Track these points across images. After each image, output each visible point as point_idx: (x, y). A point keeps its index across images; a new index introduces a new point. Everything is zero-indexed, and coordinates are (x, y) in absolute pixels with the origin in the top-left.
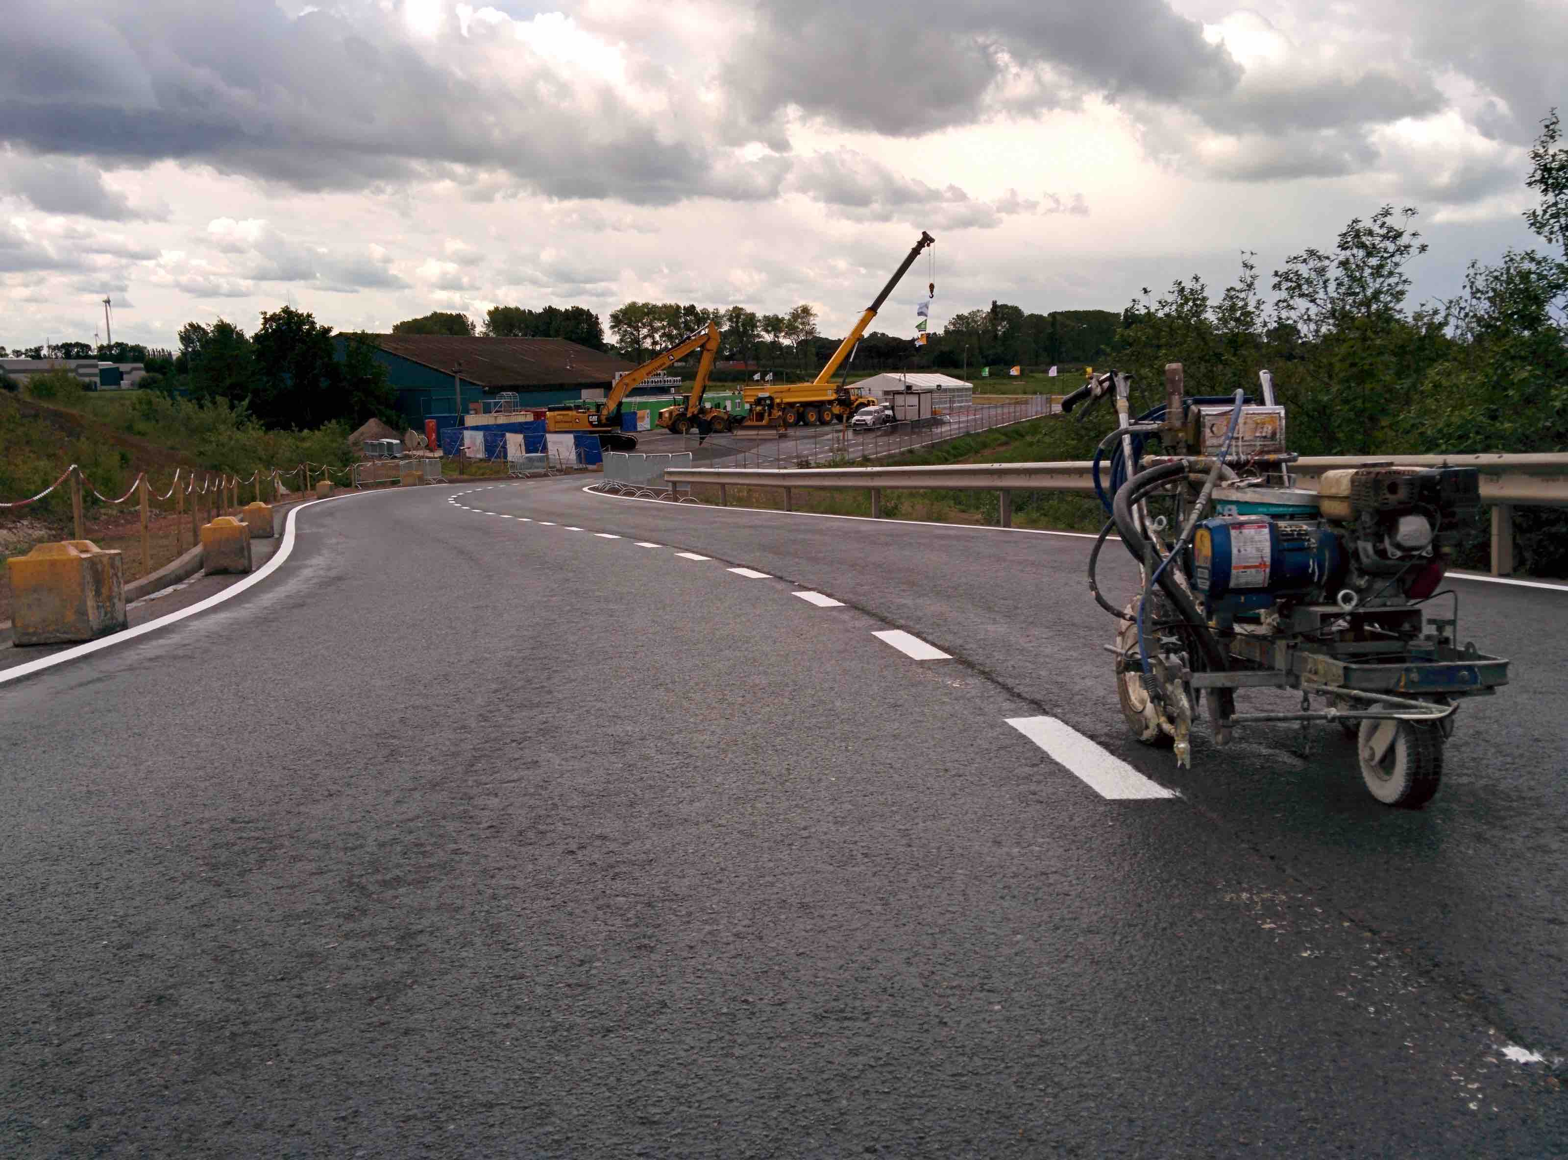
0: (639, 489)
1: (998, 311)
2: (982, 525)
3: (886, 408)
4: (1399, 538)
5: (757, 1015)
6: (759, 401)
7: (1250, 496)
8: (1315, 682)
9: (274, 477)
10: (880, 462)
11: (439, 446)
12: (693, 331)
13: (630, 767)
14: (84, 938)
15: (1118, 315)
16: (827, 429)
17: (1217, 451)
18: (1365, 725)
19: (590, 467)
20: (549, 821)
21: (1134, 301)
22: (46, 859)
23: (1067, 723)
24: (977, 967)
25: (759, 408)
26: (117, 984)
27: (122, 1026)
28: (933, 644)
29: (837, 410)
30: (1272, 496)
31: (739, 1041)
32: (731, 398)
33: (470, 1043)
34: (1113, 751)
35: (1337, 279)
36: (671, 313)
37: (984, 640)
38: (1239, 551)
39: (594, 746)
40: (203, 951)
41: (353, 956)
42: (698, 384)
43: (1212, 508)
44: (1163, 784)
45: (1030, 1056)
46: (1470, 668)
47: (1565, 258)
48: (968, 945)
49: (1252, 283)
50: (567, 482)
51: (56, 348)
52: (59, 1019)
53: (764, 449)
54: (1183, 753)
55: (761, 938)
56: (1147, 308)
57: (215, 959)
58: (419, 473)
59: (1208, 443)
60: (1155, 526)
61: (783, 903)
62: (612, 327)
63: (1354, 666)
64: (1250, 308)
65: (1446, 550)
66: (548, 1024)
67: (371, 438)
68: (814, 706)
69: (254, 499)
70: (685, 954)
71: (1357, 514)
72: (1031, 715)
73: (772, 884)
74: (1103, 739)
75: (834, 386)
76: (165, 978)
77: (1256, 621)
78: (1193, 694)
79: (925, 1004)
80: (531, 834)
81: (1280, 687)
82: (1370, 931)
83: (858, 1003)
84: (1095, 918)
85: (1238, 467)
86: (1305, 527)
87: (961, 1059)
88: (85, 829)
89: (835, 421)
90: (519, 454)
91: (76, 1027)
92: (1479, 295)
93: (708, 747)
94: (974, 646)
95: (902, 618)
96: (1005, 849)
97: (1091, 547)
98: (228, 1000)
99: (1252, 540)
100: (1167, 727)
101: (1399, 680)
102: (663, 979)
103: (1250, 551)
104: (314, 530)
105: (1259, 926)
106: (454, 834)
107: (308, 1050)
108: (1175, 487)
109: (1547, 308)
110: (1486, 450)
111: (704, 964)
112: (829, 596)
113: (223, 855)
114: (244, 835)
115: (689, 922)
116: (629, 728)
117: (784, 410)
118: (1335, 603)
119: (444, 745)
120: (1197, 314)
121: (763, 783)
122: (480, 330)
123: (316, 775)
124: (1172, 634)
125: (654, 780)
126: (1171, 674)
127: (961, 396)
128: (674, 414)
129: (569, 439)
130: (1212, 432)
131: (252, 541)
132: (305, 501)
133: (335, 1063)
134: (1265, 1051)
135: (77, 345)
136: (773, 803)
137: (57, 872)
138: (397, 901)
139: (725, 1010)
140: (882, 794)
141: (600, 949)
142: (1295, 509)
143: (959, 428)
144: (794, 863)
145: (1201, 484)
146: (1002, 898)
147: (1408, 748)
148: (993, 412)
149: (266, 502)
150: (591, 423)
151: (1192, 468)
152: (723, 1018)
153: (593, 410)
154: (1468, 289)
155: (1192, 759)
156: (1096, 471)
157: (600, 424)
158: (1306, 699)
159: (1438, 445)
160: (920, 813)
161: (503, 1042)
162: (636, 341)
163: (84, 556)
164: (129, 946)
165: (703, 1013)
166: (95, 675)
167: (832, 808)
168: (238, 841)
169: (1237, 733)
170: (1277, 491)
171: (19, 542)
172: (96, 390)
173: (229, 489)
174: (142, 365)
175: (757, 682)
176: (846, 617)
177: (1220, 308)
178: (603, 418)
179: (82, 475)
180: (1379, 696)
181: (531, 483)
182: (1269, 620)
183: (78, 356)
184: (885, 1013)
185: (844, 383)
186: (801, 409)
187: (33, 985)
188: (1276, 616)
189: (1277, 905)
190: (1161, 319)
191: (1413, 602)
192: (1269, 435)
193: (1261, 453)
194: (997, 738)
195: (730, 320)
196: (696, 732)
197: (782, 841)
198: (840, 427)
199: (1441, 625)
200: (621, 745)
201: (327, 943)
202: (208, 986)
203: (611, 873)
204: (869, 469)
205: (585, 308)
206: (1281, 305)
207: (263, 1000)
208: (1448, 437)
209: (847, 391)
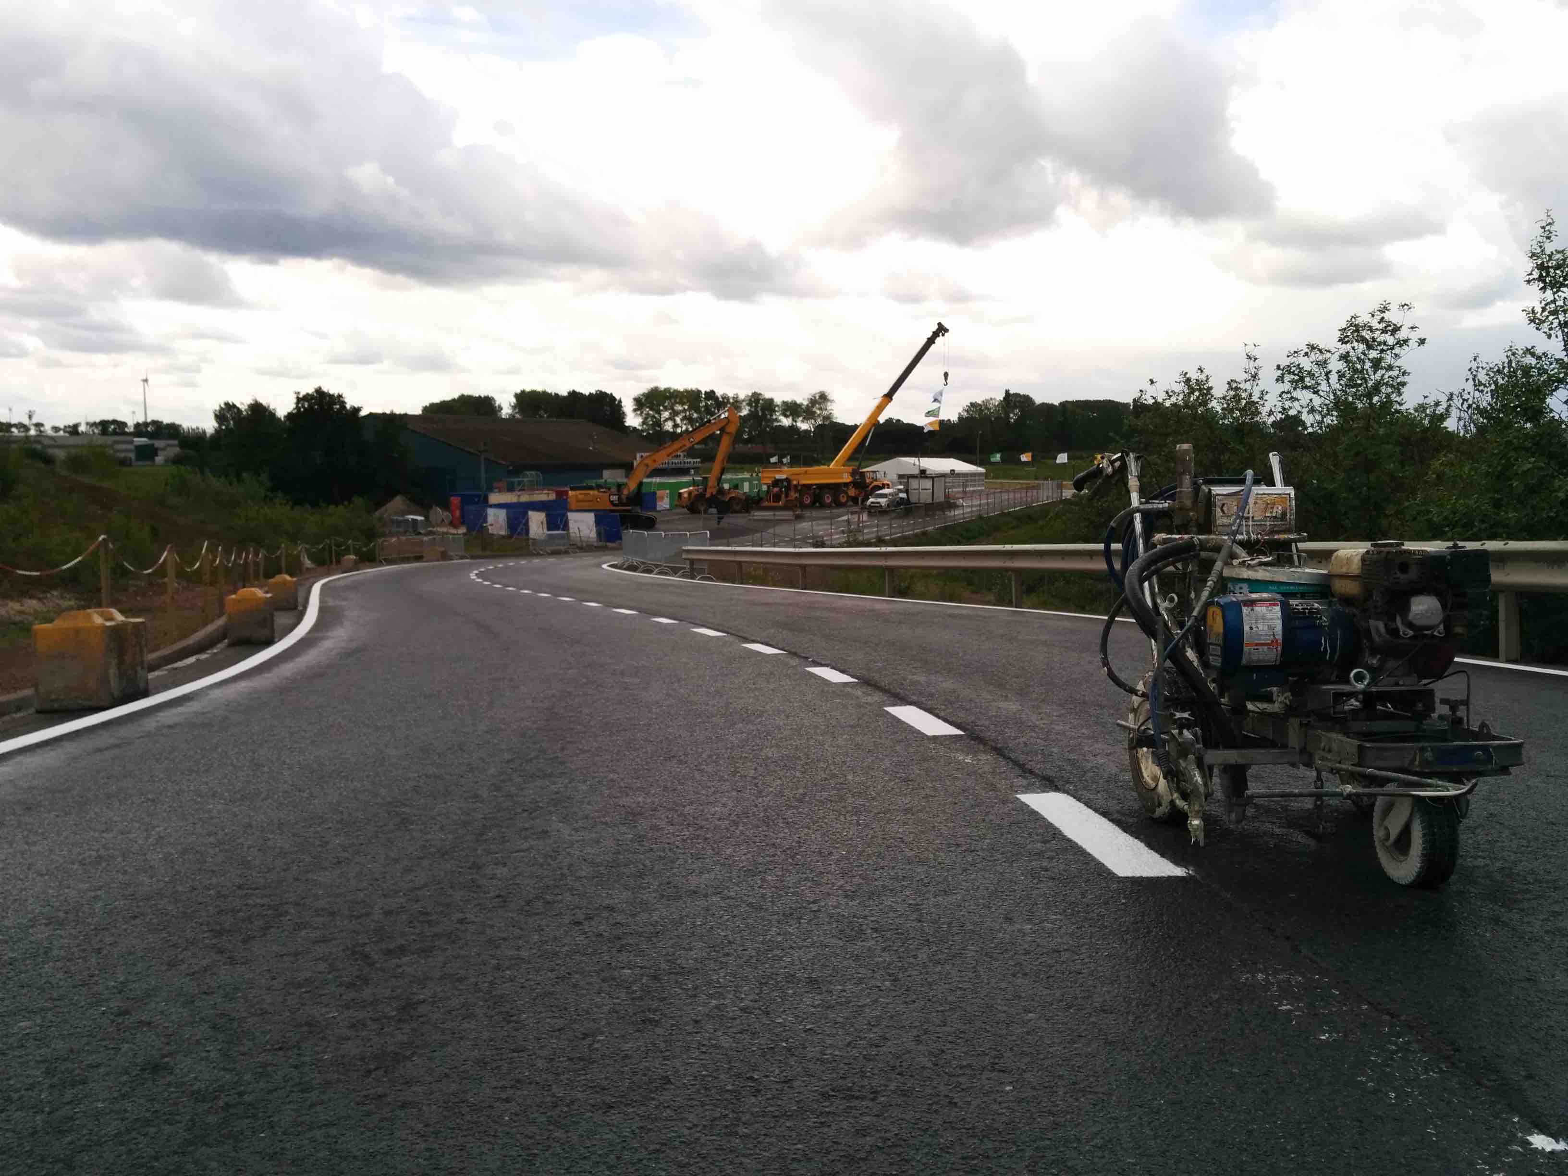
0: (657, 566)
1: (1011, 400)
2: (994, 605)
3: (900, 491)
4: (1411, 617)
5: (763, 1093)
6: (776, 483)
7: (1261, 574)
8: (1330, 760)
9: (300, 552)
10: (894, 543)
11: (463, 523)
12: (712, 414)
13: (640, 838)
14: (83, 1003)
15: (1128, 405)
16: (842, 510)
17: (1227, 530)
18: (1380, 803)
19: (610, 545)
20: (557, 891)
21: (1141, 391)
22: (50, 923)
23: (1079, 800)
24: (988, 1046)
25: (776, 490)
26: (112, 1052)
27: (116, 1095)
28: (946, 720)
29: (852, 492)
30: (1282, 574)
31: (744, 1119)
32: (750, 481)
33: (468, 1117)
34: (1125, 827)
35: (1339, 372)
36: (692, 397)
37: (996, 717)
38: (1251, 628)
39: (604, 816)
40: (202, 1019)
41: (353, 1026)
42: (716, 467)
43: (1223, 585)
44: (1177, 862)
45: (1043, 1139)
46: (1485, 748)
47: (1565, 353)
48: (978, 1024)
49: (1256, 374)
50: (588, 560)
51: (94, 424)
52: (52, 1086)
53: (779, 530)
54: (1196, 830)
55: (768, 1013)
56: (1154, 398)
57: (214, 1027)
58: (443, 549)
59: (1219, 522)
60: (1167, 604)
61: (791, 978)
62: (635, 410)
63: (1368, 745)
64: (1255, 398)
65: (1459, 630)
66: (549, 1099)
67: (396, 514)
68: (826, 779)
69: (280, 572)
70: (689, 1028)
71: (1368, 593)
72: (1044, 792)
73: (781, 959)
74: (1115, 816)
75: (850, 469)
76: (161, 1046)
77: (1269, 699)
78: (1207, 771)
79: (935, 1083)
80: (539, 905)
81: (1293, 765)
82: (1388, 1014)
83: (866, 1082)
84: (1107, 997)
85: (1251, 547)
86: (1316, 605)
87: (971, 1141)
88: (93, 894)
89: (850, 503)
90: (540, 531)
91: (69, 1094)
92: (1481, 388)
93: (719, 819)
94: (987, 723)
95: (914, 694)
96: (1018, 926)
97: (1101, 628)
98: (224, 1069)
99: (1263, 618)
100: (1180, 803)
101: (1414, 759)
102: (668, 1053)
103: (1262, 628)
104: (338, 603)
105: (1276, 1007)
106: (461, 903)
107: (302, 1123)
108: (1185, 566)
109: (1548, 401)
110: (1492, 537)
111: (710, 1039)
112: (843, 671)
113: (228, 921)
114: (251, 902)
115: (695, 996)
116: (640, 799)
117: (800, 492)
118: (1348, 682)
119: (456, 814)
120: (1205, 403)
121: (773, 856)
122: (506, 411)
123: (327, 843)
124: (1184, 711)
125: (664, 851)
126: (1184, 750)
127: (975, 481)
128: (693, 494)
129: (590, 517)
130: (1223, 511)
131: (277, 614)
132: (329, 574)
133: (329, 1136)
134: (1283, 1137)
135: (114, 422)
136: (782, 876)
137: (61, 937)
138: (400, 970)
139: (729, 1087)
140: (893, 868)
141: (603, 1022)
142: (1306, 588)
143: (972, 512)
144: (803, 937)
145: (1213, 562)
146: (1014, 975)
147: (1423, 828)
148: (1005, 496)
149: (291, 575)
150: (612, 502)
151: (1203, 546)
152: (727, 1096)
153: (614, 490)
154: (1471, 382)
155: (1206, 836)
156: (1107, 554)
157: (621, 503)
158: (1319, 778)
159: (1445, 533)
160: (931, 888)
161: (501, 1117)
162: (658, 423)
163: (108, 624)
164: (127, 1012)
165: (706, 1089)
166: (112, 741)
167: (842, 882)
168: (244, 908)
169: (1250, 812)
170: (1288, 570)
171: (48, 611)
172: (130, 465)
173: (255, 562)
174: (176, 442)
175: (770, 755)
176: (859, 693)
177: (1224, 398)
178: (624, 497)
179: (111, 546)
180: (1394, 774)
181: (551, 560)
182: (1281, 699)
183: (115, 433)
184: (894, 1092)
185: (859, 467)
186: (817, 491)
187: (28, 1051)
188: (1289, 694)
189: (1294, 986)
190: (1168, 408)
191: (1424, 682)
192: (1279, 516)
193: (1273, 532)
194: (1009, 814)
195: (749, 404)
196: (708, 804)
197: (791, 914)
198: (856, 509)
199: (1453, 706)
200: (632, 816)
201: (327, 1013)
202: (204, 1054)
203: (618, 944)
204: (883, 549)
205: (609, 392)
206: (1285, 396)
207: (260, 1070)
208: (1452, 525)
209: (863, 475)
